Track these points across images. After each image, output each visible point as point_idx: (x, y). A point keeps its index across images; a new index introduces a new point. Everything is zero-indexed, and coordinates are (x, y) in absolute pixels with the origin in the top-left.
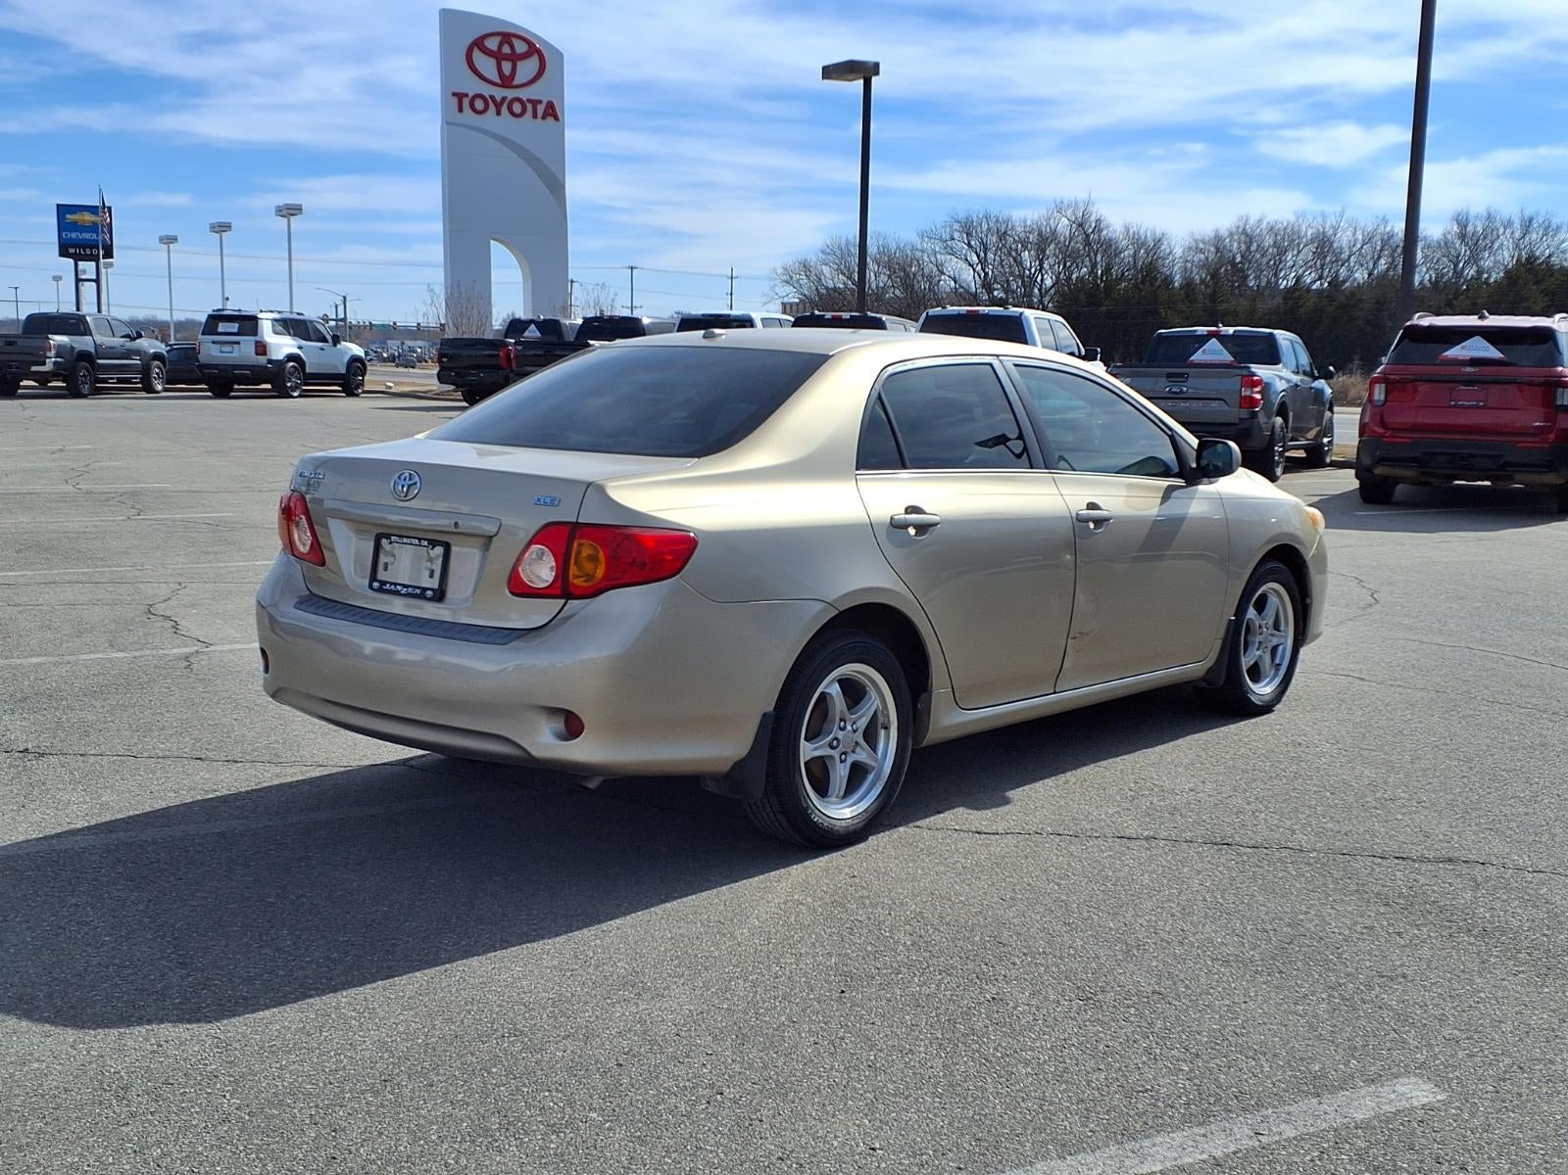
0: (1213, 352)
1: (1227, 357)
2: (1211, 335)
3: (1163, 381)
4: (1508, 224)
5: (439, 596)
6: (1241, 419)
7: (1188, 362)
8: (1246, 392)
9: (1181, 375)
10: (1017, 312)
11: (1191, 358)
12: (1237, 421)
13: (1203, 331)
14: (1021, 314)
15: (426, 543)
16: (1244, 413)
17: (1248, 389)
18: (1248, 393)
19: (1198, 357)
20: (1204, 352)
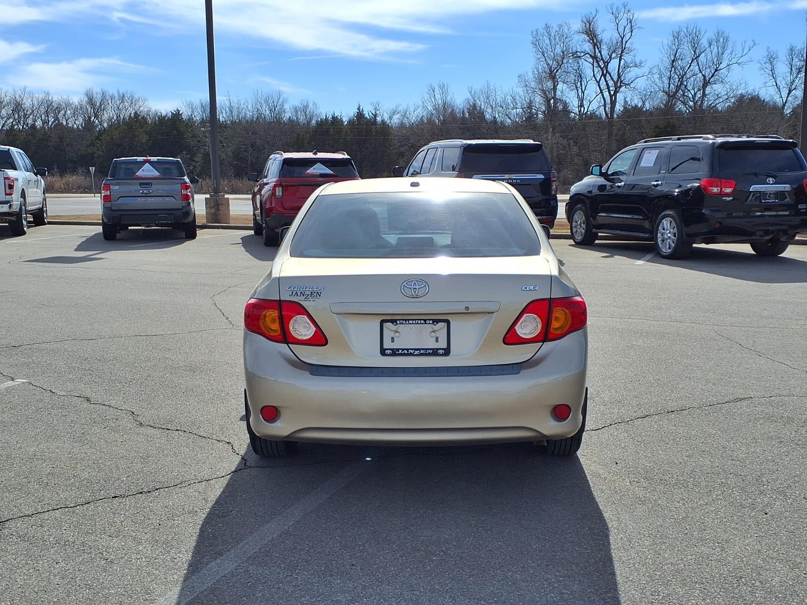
0: (149, 171)
1: (156, 173)
2: (145, 162)
3: (138, 187)
4: (112, 98)
5: (447, 352)
6: (183, 206)
7: (135, 177)
8: (184, 192)
9: (148, 184)
10: (6, 148)
11: (136, 174)
12: (181, 208)
13: (140, 159)
14: (9, 149)
15: (431, 322)
16: (184, 203)
17: (185, 191)
18: (185, 193)
19: (140, 173)
20: (143, 170)
